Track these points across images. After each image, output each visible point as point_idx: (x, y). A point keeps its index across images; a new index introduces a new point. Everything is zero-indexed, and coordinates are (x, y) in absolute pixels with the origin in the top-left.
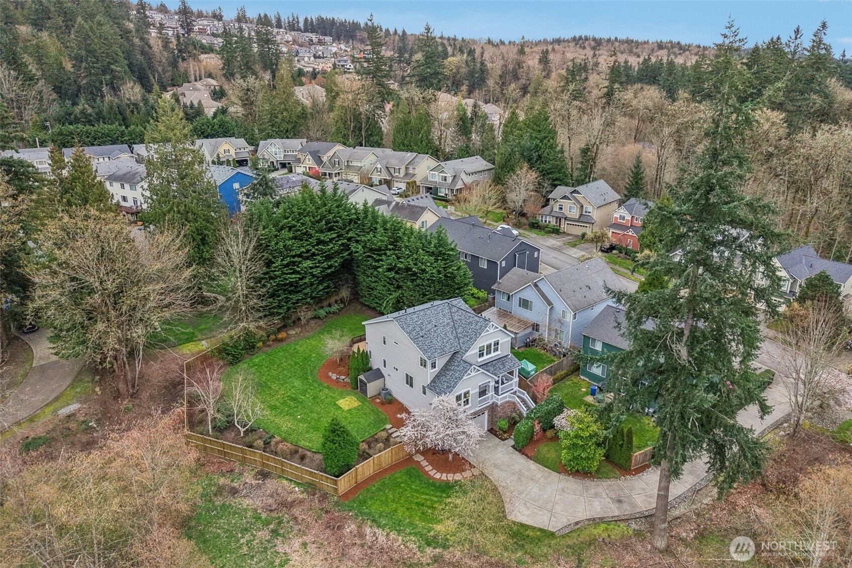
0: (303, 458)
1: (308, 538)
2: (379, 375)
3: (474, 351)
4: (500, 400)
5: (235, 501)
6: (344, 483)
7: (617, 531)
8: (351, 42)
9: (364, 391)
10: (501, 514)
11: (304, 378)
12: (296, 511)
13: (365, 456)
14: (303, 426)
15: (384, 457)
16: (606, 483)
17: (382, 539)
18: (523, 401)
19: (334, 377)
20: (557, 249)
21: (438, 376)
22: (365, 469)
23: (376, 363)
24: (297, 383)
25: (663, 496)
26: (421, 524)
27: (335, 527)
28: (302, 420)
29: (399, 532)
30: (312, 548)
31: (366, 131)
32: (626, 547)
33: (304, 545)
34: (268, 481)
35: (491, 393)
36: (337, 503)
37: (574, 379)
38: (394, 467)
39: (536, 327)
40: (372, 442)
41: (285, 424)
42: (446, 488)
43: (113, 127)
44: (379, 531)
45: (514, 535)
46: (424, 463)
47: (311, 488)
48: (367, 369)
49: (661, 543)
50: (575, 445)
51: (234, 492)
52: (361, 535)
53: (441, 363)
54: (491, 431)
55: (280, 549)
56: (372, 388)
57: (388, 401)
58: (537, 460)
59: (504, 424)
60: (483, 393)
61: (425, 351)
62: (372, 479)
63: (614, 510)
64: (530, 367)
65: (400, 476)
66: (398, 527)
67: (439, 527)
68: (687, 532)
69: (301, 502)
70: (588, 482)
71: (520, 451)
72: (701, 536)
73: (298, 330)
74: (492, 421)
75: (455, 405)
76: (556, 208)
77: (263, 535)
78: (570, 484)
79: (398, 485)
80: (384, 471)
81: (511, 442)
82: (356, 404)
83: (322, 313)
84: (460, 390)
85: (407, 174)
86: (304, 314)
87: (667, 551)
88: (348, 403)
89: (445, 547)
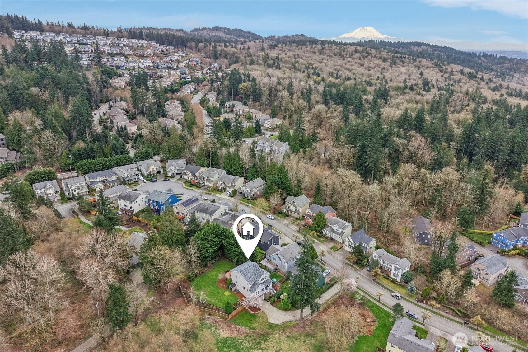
0: (219, 310)
1: (224, 329)
2: (235, 285)
3: (260, 280)
4: (267, 292)
5: (204, 322)
6: (230, 316)
7: (292, 324)
8: (184, 48)
9: (231, 290)
10: (267, 321)
11: (213, 286)
12: (220, 323)
13: (235, 309)
14: (217, 301)
15: (239, 309)
16: (292, 312)
17: (241, 328)
18: (273, 291)
19: (222, 285)
20: (287, 225)
21: (251, 287)
22: (235, 312)
23: (234, 282)
24: (212, 287)
25: (302, 315)
26: (249, 324)
27: (229, 326)
28: (216, 299)
29: (244, 327)
30: (225, 331)
31: (212, 157)
32: (294, 327)
33: (223, 331)
34: (211, 316)
35: (265, 290)
36: (229, 321)
37: (287, 282)
38: (241, 311)
39: (277, 266)
40: (236, 304)
41: (212, 301)
42: (254, 316)
43: (102, 159)
44: (240, 327)
45: (270, 326)
46: (249, 309)
47: (222, 317)
48: (231, 284)
49: (302, 326)
50: (284, 304)
51: (204, 319)
52: (236, 328)
53: (252, 284)
54: (265, 299)
55: (218, 332)
56: (233, 289)
57: (238, 292)
58: (276, 307)
59: (268, 298)
60: (263, 290)
61: (248, 282)
62: (237, 314)
63: (293, 319)
64: (275, 280)
65: (243, 313)
66: (244, 325)
67: (254, 325)
68: (308, 323)
69: (221, 321)
70: (288, 312)
71: (272, 305)
72: (311, 324)
73: (208, 268)
74: (265, 297)
75: (256, 296)
76: (287, 207)
77: (213, 329)
78: (283, 313)
79: (243, 315)
80: (240, 312)
81: (270, 302)
82: (229, 294)
83: (214, 262)
84: (257, 291)
85: (232, 185)
86: (209, 264)
87: (303, 327)
88: (227, 293)
89: (255, 329)
